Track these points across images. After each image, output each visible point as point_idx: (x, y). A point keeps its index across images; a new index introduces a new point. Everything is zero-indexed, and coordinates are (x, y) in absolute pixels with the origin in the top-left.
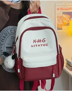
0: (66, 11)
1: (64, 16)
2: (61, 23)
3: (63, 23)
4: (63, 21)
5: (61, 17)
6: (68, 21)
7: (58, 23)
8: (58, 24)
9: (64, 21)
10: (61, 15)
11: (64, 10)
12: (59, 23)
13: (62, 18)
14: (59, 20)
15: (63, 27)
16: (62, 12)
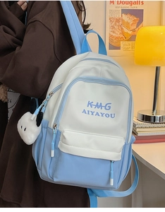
0: (129, 7)
1: (125, 18)
2: (118, 34)
3: (123, 33)
4: (122, 29)
5: (118, 21)
6: (134, 31)
7: (112, 34)
8: (111, 36)
9: (125, 30)
10: (119, 15)
11: (125, 5)
12: (114, 35)
13: (121, 23)
14: (113, 27)
15: (122, 44)
16: (120, 9)
